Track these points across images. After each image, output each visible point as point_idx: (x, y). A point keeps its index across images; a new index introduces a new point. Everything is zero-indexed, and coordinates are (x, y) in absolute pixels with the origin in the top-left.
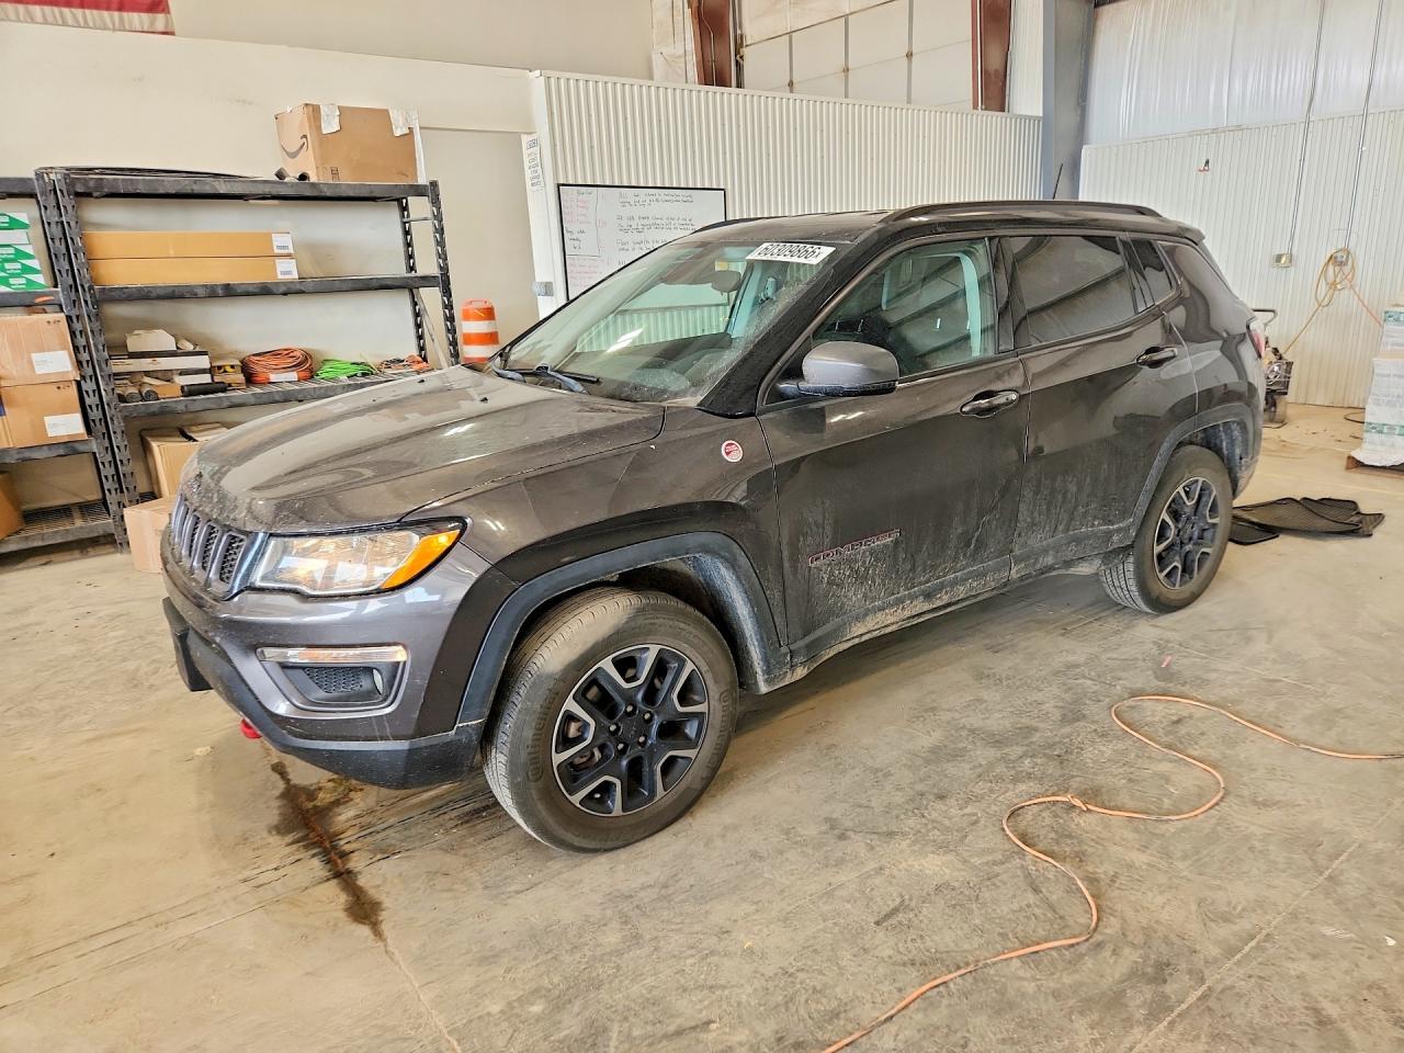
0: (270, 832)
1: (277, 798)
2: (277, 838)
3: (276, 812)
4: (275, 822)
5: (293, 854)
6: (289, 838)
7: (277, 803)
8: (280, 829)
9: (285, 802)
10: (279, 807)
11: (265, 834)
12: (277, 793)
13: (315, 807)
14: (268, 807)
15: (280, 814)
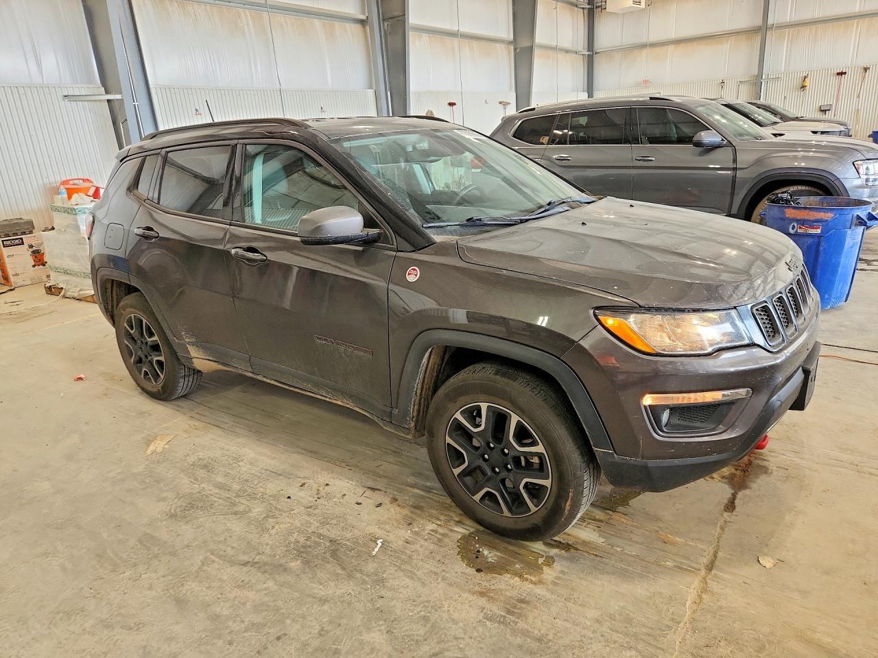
0: (771, 473)
1: (750, 488)
2: (770, 467)
3: (758, 481)
4: (764, 476)
5: (770, 456)
6: (765, 463)
7: (754, 486)
8: (765, 470)
9: (748, 483)
10: (754, 482)
11: (775, 473)
12: (747, 492)
13: (736, 470)
14: (760, 486)
15: (757, 478)
